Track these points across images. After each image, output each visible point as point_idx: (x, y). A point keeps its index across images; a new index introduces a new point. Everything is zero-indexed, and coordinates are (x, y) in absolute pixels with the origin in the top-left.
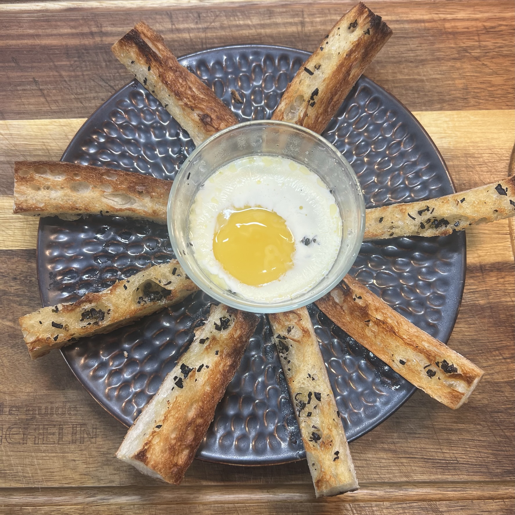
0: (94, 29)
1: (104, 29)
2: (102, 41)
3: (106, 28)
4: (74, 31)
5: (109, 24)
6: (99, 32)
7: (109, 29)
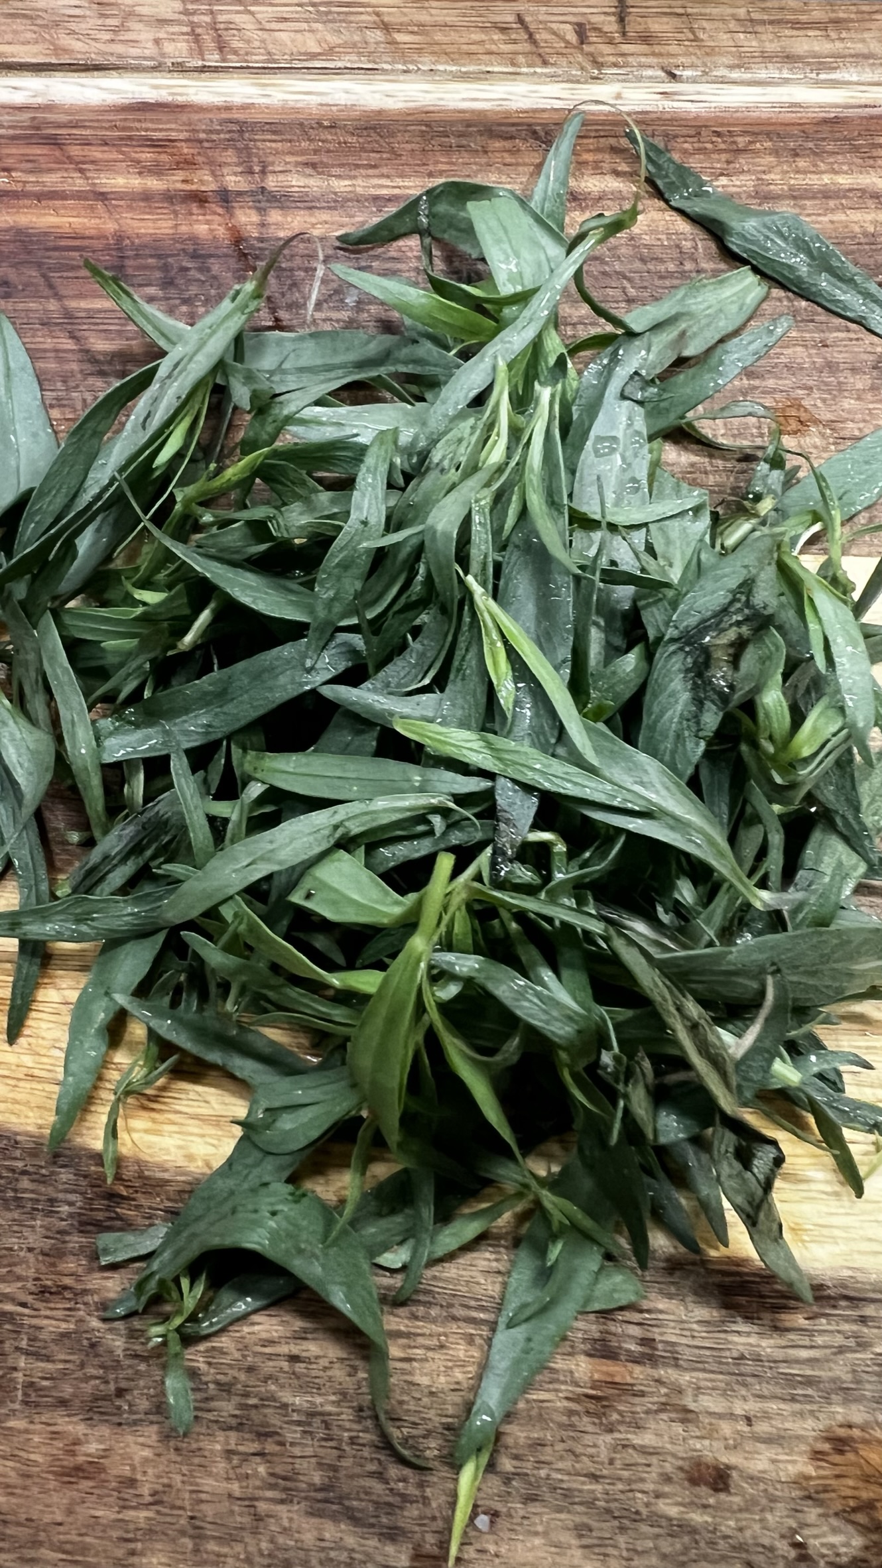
0: (234, 181)
1: (271, 183)
2: (263, 225)
3: (281, 177)
4: (154, 184)
5: (297, 164)
6: (252, 193)
7: (297, 182)
